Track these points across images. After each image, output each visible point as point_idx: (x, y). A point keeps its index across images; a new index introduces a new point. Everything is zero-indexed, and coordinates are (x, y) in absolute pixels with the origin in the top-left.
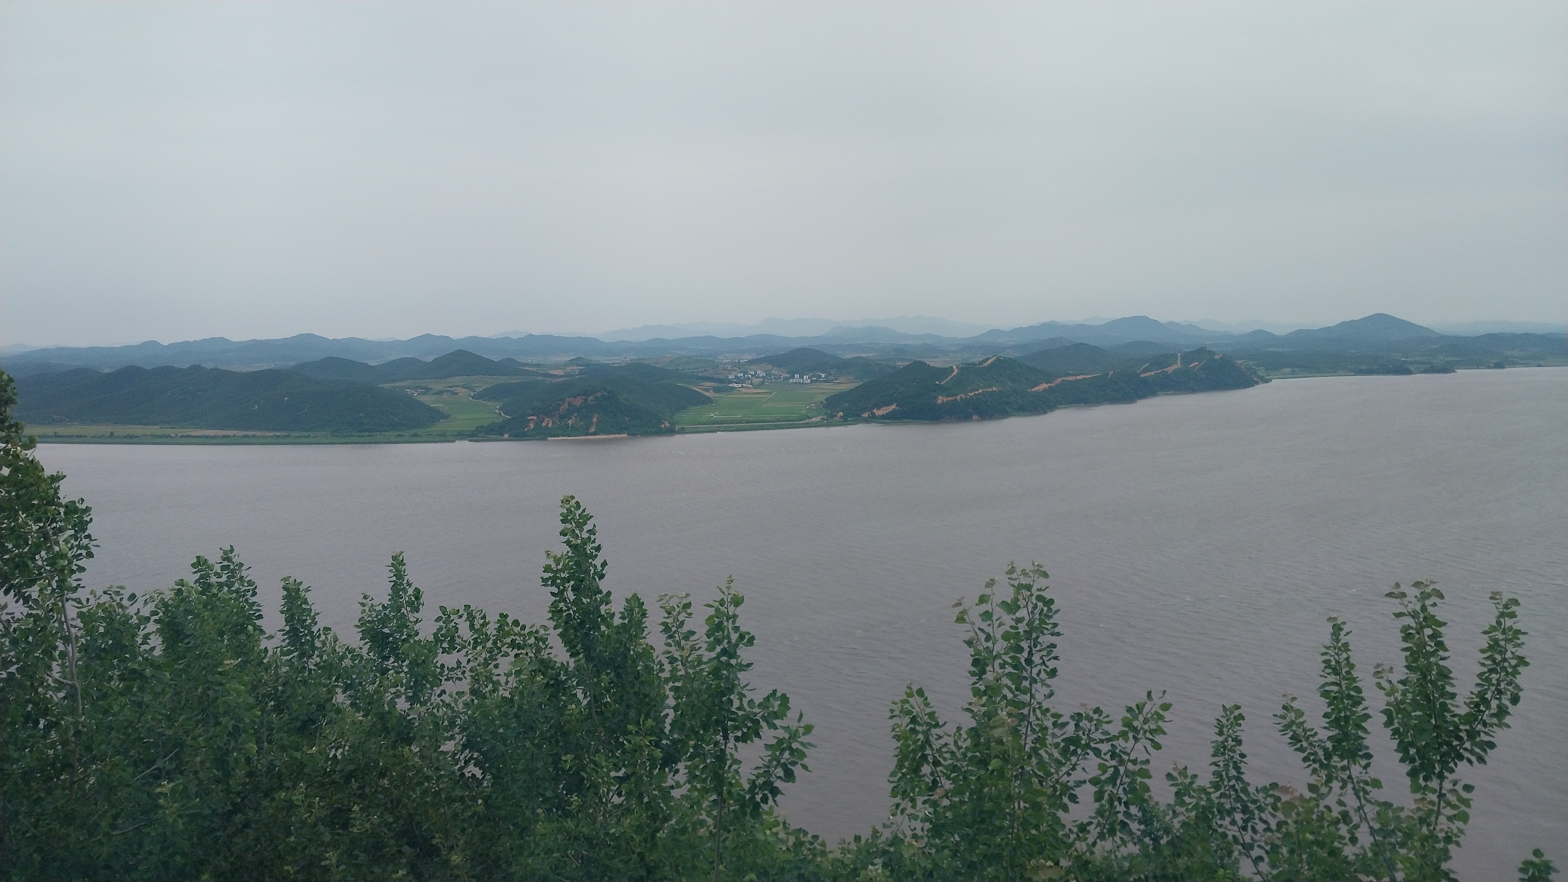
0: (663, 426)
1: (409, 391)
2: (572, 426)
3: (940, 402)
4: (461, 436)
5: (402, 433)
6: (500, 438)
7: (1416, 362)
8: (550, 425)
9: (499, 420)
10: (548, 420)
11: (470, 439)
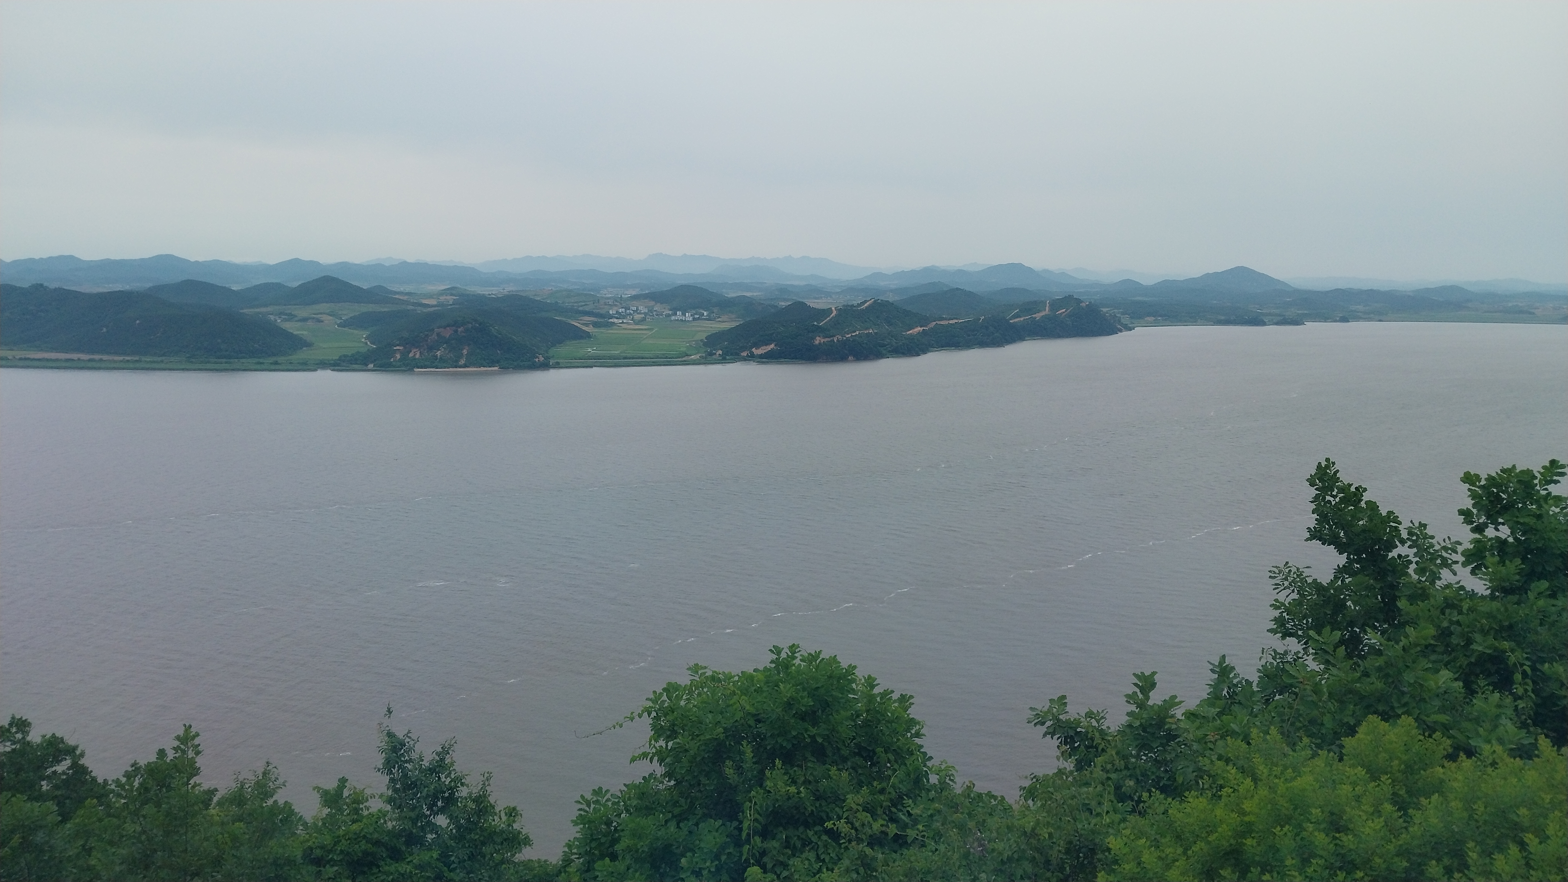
0: (537, 360)
1: (272, 317)
2: (441, 358)
3: (817, 342)
4: (323, 365)
5: (261, 360)
6: (365, 368)
7: (1270, 314)
8: (417, 356)
9: (364, 350)
10: (415, 350)
11: (333, 368)
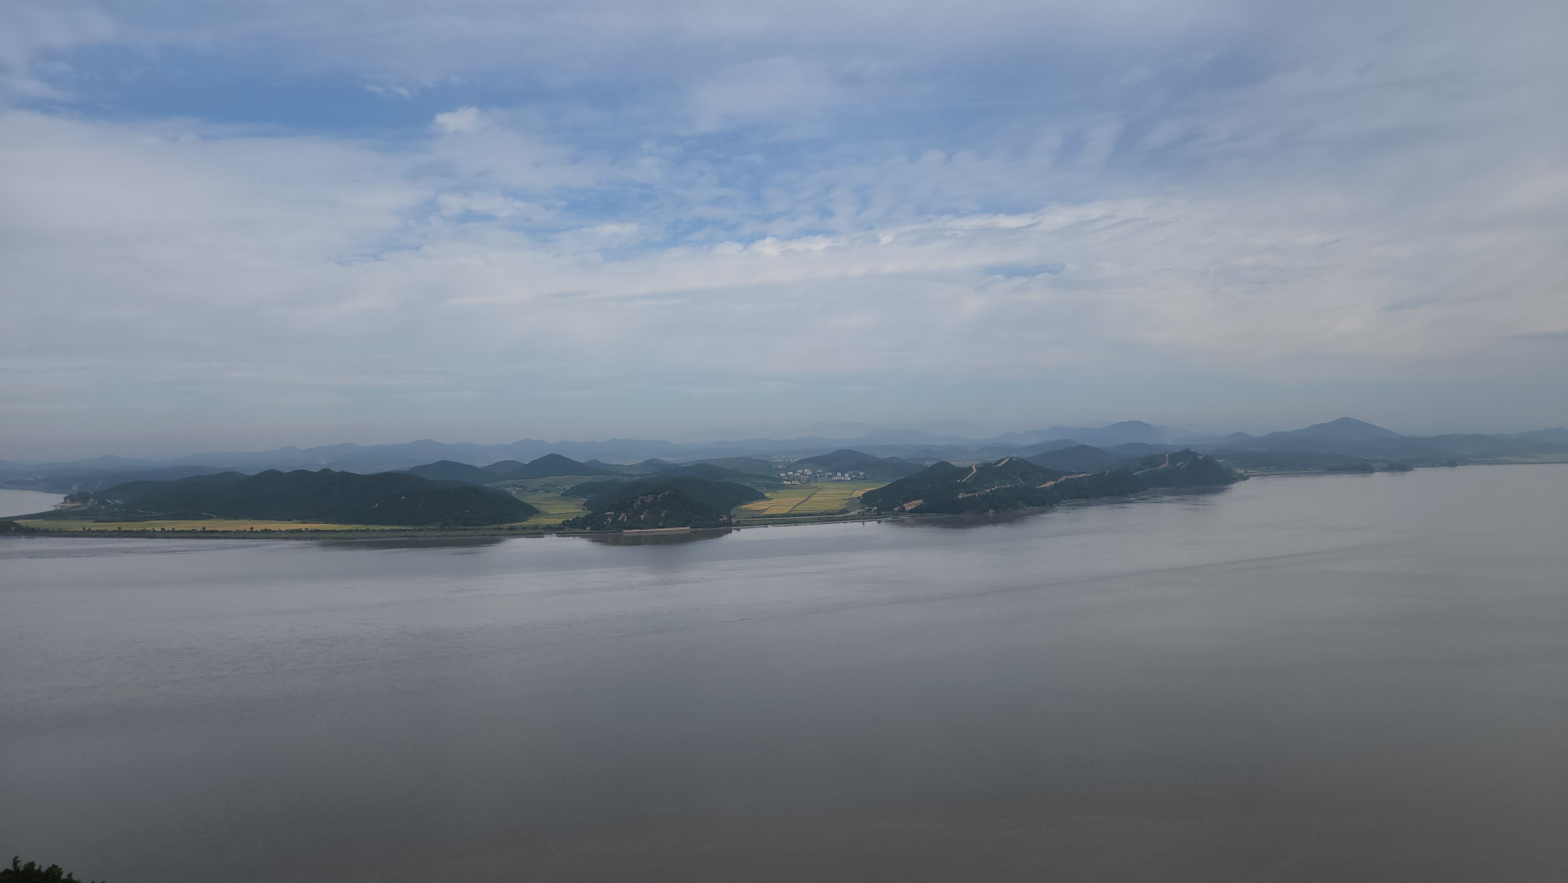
0: (721, 519)
1: (508, 490)
3: (960, 497)
4: (550, 531)
6: (583, 531)
7: (1377, 461)
8: (625, 520)
9: (582, 515)
10: (623, 515)
11: (557, 532)
